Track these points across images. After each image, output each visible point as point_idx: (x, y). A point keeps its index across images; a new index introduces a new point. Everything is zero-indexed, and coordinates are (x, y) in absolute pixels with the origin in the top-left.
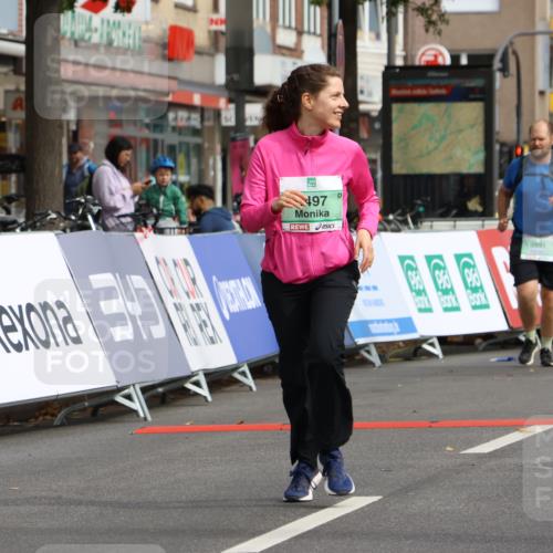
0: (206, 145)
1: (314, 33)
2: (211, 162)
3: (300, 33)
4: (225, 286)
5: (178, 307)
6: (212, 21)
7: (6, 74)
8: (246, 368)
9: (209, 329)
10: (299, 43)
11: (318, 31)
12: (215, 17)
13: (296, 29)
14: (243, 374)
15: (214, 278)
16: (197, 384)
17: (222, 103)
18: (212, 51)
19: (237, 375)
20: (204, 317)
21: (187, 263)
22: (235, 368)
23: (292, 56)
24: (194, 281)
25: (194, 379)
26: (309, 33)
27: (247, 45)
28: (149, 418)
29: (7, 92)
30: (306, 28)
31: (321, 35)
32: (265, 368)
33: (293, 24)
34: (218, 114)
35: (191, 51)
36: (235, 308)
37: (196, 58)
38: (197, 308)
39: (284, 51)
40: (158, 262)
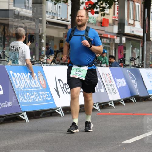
0: (111, 47)
1: (138, 21)
2: (112, 51)
3: (134, 21)
4: (118, 80)
5: (107, 85)
6: (113, 17)
7: (64, 29)
8: (123, 100)
9: (114, 90)
10: (134, 23)
11: (139, 20)
12: (114, 16)
13: (134, 20)
14: (122, 102)
15: (116, 78)
16: (111, 103)
17: (115, 37)
18: (113, 24)
19: (120, 102)
20: (113, 87)
21: (109, 74)
22: (120, 100)
23: (132, 26)
24: (111, 79)
25: (110, 102)
26: (137, 21)
27: (123, 22)
28: (100, 111)
29: (64, 33)
30: (136, 19)
31: (139, 21)
32: (127, 101)
33: (133, 19)
34: (114, 40)
35: (108, 25)
36: (120, 86)
37: (109, 26)
38: (111, 85)
39: (130, 25)
40: (102, 74)
